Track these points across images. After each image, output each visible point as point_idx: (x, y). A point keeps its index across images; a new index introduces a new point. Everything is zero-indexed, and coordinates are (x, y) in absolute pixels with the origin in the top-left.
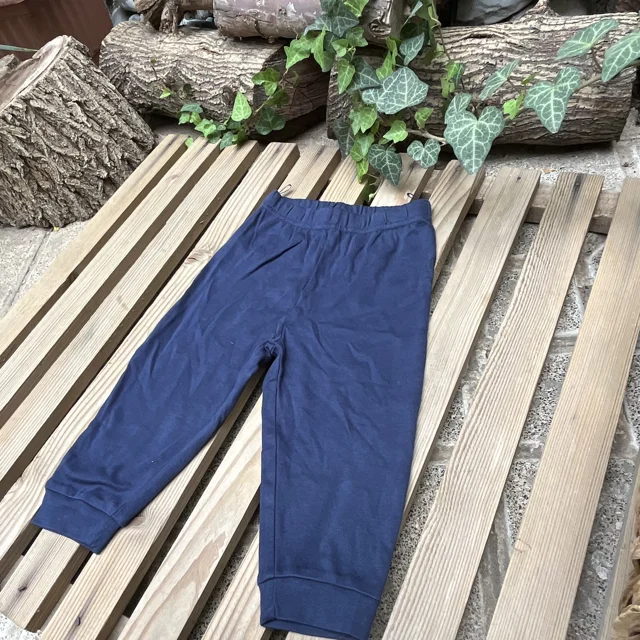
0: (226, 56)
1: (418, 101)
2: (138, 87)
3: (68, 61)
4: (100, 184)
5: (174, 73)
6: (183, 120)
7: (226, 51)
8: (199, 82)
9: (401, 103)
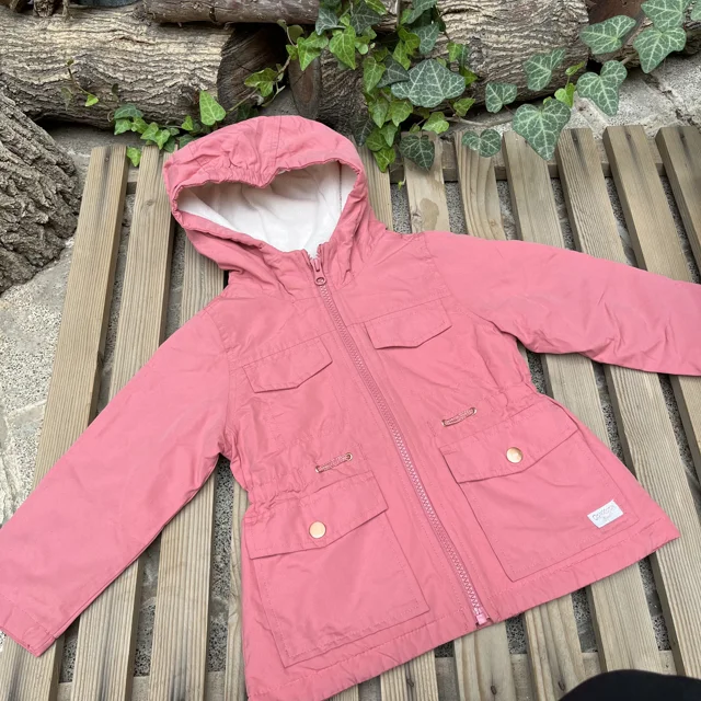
0: (161, 46)
2: (20, 92)
4: (42, 231)
5: (88, 72)
6: (121, 128)
7: (157, 40)
8: (129, 81)
9: (437, 95)
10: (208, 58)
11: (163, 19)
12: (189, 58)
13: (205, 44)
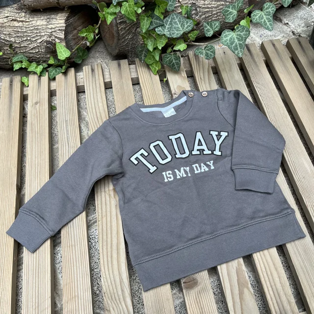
0: (33, 22)
1: (190, 28)
6: (17, 67)
7: (30, 19)
8: (18, 42)
9: (180, 31)
10: (58, 26)
11: (32, 8)
12: (48, 27)
13: (55, 19)
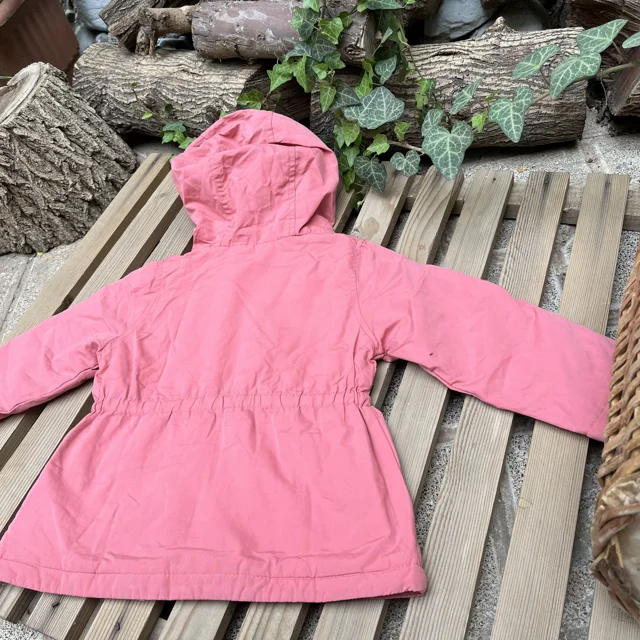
0: (207, 77)
1: (396, 117)
3: (48, 88)
4: (86, 206)
6: (166, 139)
7: (206, 73)
8: (181, 102)
9: (381, 118)
10: (234, 87)
12: (222, 86)
13: (236, 76)
